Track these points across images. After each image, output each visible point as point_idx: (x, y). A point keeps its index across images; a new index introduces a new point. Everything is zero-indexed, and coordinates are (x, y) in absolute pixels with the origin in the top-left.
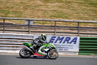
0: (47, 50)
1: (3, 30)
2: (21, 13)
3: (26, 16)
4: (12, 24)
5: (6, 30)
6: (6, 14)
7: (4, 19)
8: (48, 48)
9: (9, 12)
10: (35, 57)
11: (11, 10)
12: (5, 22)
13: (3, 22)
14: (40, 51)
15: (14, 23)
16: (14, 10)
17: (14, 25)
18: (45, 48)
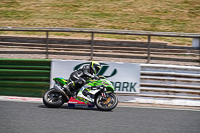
0: (94, 92)
1: (146, 58)
2: (184, 23)
3: (195, 29)
4: (165, 46)
5: (152, 58)
6: (153, 25)
7: (149, 36)
8: (98, 88)
9: (159, 22)
10: (72, 106)
11: (163, 17)
12: (152, 41)
13: (146, 41)
14: (80, 94)
15: (169, 44)
16: (170, 16)
17: (169, 47)
18: (92, 88)
